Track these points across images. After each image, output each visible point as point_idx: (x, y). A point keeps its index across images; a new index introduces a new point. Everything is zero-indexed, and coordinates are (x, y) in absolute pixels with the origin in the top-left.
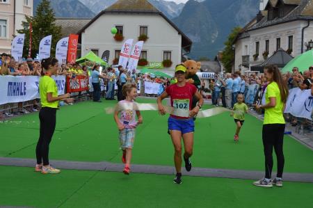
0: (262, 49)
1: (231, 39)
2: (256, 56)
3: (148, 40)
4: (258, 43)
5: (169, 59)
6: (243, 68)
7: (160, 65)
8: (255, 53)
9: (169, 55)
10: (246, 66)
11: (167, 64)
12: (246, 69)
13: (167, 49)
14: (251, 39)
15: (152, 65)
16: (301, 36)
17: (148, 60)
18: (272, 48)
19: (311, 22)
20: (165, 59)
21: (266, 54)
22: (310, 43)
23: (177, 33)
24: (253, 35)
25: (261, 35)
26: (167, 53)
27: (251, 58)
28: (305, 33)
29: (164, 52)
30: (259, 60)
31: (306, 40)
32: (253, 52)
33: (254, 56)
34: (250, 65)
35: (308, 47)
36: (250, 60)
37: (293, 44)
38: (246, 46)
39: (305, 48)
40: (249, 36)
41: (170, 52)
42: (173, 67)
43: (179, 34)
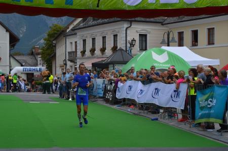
0: (89, 46)
1: (50, 36)
2: (83, 52)
4: (84, 41)
6: (69, 63)
8: (82, 50)
12: (72, 64)
14: (78, 37)
16: (125, 35)
19: (133, 23)
22: (132, 41)
24: (80, 33)
25: (88, 34)
27: (79, 54)
28: (128, 32)
30: (86, 56)
31: (129, 39)
32: (80, 48)
33: (81, 52)
34: (78, 60)
35: (131, 45)
36: (78, 56)
37: (118, 42)
38: (72, 43)
39: (128, 45)
40: (76, 34)
42: (2, 63)
43: (6, 31)
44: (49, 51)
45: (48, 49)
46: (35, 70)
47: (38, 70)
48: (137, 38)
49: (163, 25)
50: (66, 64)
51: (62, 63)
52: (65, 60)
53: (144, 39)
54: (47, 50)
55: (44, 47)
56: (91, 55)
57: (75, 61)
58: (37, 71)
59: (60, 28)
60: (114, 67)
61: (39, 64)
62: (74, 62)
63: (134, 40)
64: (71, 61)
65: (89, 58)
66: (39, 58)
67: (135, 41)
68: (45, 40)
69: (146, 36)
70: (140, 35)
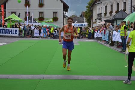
0: (109, 10)
1: (90, 4)
2: (105, 14)
3: (44, 6)
4: (106, 7)
5: (56, 16)
6: (98, 21)
7: (51, 20)
8: (104, 12)
10: (100, 19)
11: (55, 19)
12: (100, 21)
13: (55, 11)
14: (102, 4)
15: (47, 20)
16: (130, 2)
17: (45, 17)
18: (115, 9)
20: (54, 17)
21: (111, 13)
26: (55, 13)
27: (103, 15)
29: (53, 13)
33: (104, 14)
35: (134, 8)
36: (102, 16)
40: (101, 3)
41: (57, 13)
42: (59, 21)
43: (61, 2)
46: (81, 25)
47: (83, 25)
50: (96, 21)
54: (88, 13)
55: (86, 12)
56: (110, 16)
58: (83, 26)
60: (117, 22)
61: (85, 21)
66: (85, 18)
68: (87, 7)
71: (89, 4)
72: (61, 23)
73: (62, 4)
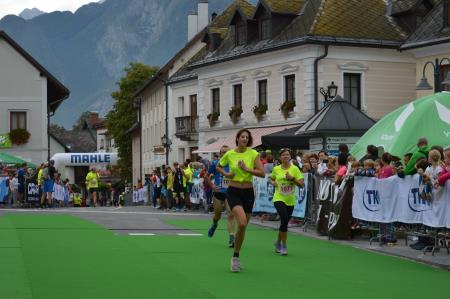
0: (227, 102)
2: (214, 117)
4: (216, 92)
5: (22, 126)
6: (176, 142)
7: (3, 139)
8: (210, 112)
9: (22, 118)
11: (19, 137)
13: (17, 107)
14: (201, 83)
16: (312, 76)
19: (331, 49)
20: (15, 127)
22: (329, 88)
23: (37, 73)
24: (205, 75)
25: (223, 77)
26: (18, 115)
28: (320, 69)
29: (12, 113)
30: (221, 125)
31: (323, 84)
32: (204, 108)
33: (209, 117)
34: (201, 135)
35: (326, 97)
36: (201, 125)
37: (296, 91)
38: (183, 98)
39: (321, 98)
40: (196, 78)
41: (25, 113)
42: (31, 143)
43: (41, 75)
44: (124, 120)
45: (122, 114)
47: (103, 158)
48: (340, 83)
49: (401, 50)
50: (167, 145)
51: (159, 143)
52: (166, 136)
53: (354, 84)
54: (119, 118)
55: (113, 112)
56: (231, 123)
57: (192, 138)
58: (100, 161)
59: (147, 71)
60: (324, 143)
61: (99, 147)
62: (189, 140)
63: (333, 87)
64: (183, 137)
65: (226, 129)
66: (100, 136)
67: (336, 88)
68: (115, 96)
69: (358, 76)
70: (345, 74)
71: (122, 87)
72: (40, 150)
73: (44, 83)
